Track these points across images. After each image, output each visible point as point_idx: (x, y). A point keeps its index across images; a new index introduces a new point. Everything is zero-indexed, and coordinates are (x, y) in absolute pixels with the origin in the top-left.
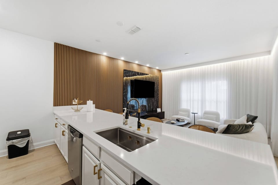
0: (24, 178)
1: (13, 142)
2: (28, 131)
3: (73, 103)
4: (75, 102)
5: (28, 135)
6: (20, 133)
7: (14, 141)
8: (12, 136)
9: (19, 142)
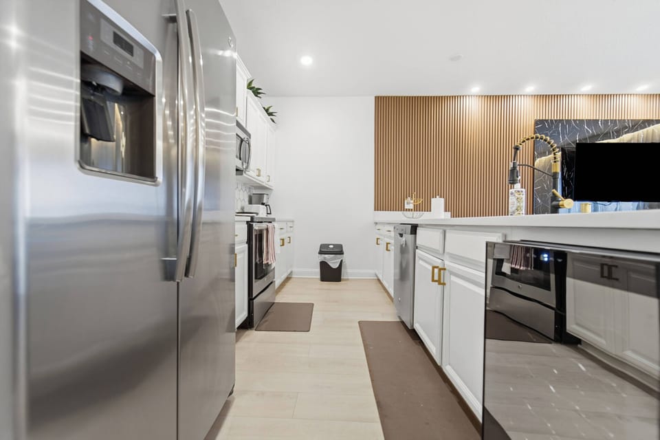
0: (336, 302)
1: (325, 258)
2: (341, 246)
3: (406, 208)
4: (409, 204)
5: (341, 253)
6: (331, 246)
7: (326, 256)
8: (324, 250)
9: (332, 259)
